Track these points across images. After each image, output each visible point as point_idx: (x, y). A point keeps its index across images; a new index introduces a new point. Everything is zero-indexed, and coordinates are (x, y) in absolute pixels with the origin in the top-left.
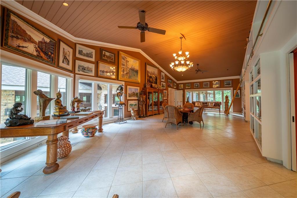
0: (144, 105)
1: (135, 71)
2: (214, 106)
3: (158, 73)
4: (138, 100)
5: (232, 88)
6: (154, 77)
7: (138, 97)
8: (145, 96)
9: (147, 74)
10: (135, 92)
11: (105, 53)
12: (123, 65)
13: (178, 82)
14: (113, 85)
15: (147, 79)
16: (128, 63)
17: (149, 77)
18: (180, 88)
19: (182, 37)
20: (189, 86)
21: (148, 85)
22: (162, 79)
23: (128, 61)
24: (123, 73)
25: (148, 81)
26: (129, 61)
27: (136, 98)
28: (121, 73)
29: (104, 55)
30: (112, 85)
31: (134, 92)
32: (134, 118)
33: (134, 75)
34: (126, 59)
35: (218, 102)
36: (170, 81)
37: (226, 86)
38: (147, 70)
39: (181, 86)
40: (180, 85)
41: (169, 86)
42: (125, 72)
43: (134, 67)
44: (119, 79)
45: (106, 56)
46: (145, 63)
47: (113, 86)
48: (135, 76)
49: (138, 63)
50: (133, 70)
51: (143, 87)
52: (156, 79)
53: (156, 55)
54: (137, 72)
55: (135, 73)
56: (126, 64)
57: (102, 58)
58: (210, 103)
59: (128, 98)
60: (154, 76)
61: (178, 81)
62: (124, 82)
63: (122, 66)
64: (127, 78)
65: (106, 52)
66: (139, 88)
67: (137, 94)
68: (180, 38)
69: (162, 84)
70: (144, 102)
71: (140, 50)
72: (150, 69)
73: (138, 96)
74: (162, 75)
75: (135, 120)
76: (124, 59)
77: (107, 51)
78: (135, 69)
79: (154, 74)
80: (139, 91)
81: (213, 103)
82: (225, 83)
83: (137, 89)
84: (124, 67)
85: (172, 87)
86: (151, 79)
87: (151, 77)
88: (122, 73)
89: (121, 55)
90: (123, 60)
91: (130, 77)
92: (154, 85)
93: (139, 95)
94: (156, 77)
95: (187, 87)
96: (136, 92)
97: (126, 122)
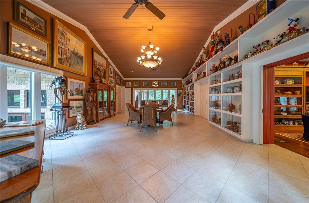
0: (94, 107)
1: (80, 58)
2: (163, 104)
3: (107, 65)
4: (83, 100)
5: (176, 88)
6: (102, 70)
7: (83, 96)
8: (96, 94)
9: (95, 65)
10: (79, 88)
11: (25, 11)
12: (61, 43)
13: (125, 79)
14: (42, 74)
15: (95, 71)
16: (69, 42)
17: (97, 69)
18: (128, 86)
19: (151, 30)
20: (138, 85)
21: (97, 80)
22: (110, 73)
23: (69, 40)
24: (62, 56)
25: (96, 74)
26: (71, 40)
27: (81, 97)
28: (57, 56)
29: (24, 15)
30: (40, 73)
31: (77, 88)
32: (82, 126)
33: (78, 63)
34: (65, 36)
35: (166, 101)
36: (118, 77)
37: (172, 86)
38: (95, 59)
39: (129, 84)
40: (127, 82)
41: (116, 83)
42: (65, 56)
43: (78, 51)
44: (55, 66)
45: (28, 18)
46: (92, 49)
47: (41, 76)
48: (80, 64)
49: (83, 45)
50: (76, 54)
51: (89, 82)
52: (104, 73)
53: (108, 41)
54: (81, 58)
55: (79, 60)
56: (65, 44)
57: (18, 18)
58: (159, 102)
59: (69, 97)
60: (102, 68)
61: (125, 77)
62: (63, 71)
63: (59, 45)
64: (67, 65)
65: (27, 11)
66: (84, 83)
67: (82, 91)
68: (149, 30)
69: (111, 80)
70: (93, 103)
71: (86, 28)
72: (97, 57)
73: (84, 94)
74: (110, 69)
75: (84, 129)
76: (62, 35)
77: (30, 10)
78: (79, 54)
79: (102, 65)
80: (84, 87)
81: (161, 102)
82: (171, 84)
83: (82, 85)
84: (62, 46)
85: (119, 84)
86: (99, 72)
87: (98, 69)
88: (59, 56)
89: (57, 26)
90: (60, 35)
91: (71, 65)
92: (103, 80)
93: (84, 92)
94: (104, 70)
95: (135, 86)
96: (81, 89)
97: (73, 135)
